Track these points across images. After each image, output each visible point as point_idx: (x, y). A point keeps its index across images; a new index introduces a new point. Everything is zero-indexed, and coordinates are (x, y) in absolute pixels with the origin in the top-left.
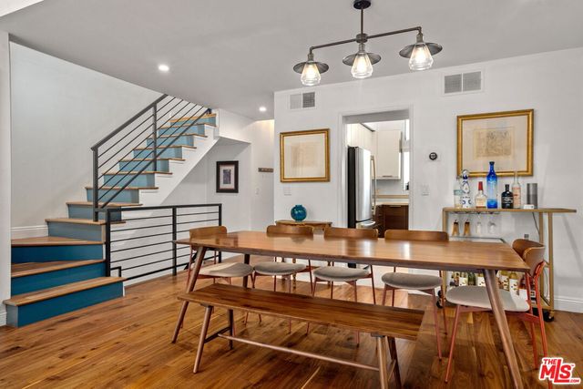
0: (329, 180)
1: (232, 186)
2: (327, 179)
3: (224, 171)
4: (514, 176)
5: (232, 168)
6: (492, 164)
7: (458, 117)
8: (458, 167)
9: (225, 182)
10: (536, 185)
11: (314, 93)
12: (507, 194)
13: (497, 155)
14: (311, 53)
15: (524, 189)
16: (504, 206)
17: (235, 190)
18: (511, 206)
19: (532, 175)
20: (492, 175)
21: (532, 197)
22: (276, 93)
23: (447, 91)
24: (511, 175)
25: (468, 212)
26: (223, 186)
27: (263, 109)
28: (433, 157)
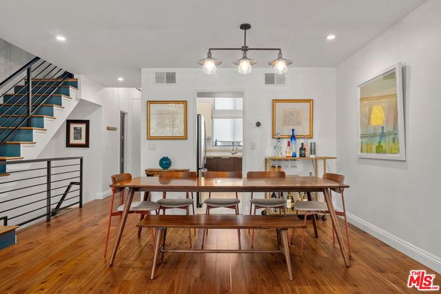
0: (186, 139)
1: (83, 141)
2: (185, 138)
3: (75, 128)
4: (304, 138)
5: (83, 126)
6: (293, 130)
7: (273, 100)
8: (273, 132)
9: (75, 138)
10: (315, 143)
11: (175, 73)
12: (302, 149)
13: (296, 125)
14: (210, 52)
15: (309, 145)
16: (301, 156)
17: (86, 145)
18: (304, 156)
19: (312, 138)
20: (293, 137)
21: (313, 151)
22: (143, 70)
23: (266, 83)
24: (303, 137)
25: (280, 160)
26: (72, 141)
27: (121, 79)
28: (258, 124)
